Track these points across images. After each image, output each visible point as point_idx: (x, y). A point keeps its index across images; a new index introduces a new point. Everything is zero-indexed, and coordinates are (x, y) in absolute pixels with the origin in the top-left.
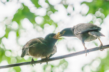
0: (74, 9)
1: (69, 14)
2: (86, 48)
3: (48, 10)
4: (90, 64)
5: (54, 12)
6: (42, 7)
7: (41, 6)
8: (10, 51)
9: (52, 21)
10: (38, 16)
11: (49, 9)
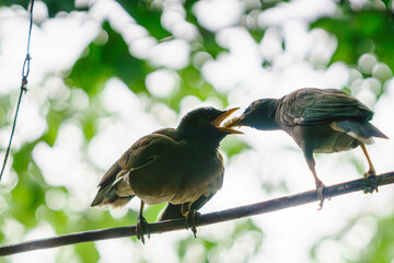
0: (283, 46)
1: (266, 64)
2: (319, 183)
3: (195, 48)
4: (338, 237)
5: (215, 56)
6: (173, 38)
7: (170, 34)
8: (64, 189)
9: (209, 86)
10: (162, 67)
11: (198, 45)
